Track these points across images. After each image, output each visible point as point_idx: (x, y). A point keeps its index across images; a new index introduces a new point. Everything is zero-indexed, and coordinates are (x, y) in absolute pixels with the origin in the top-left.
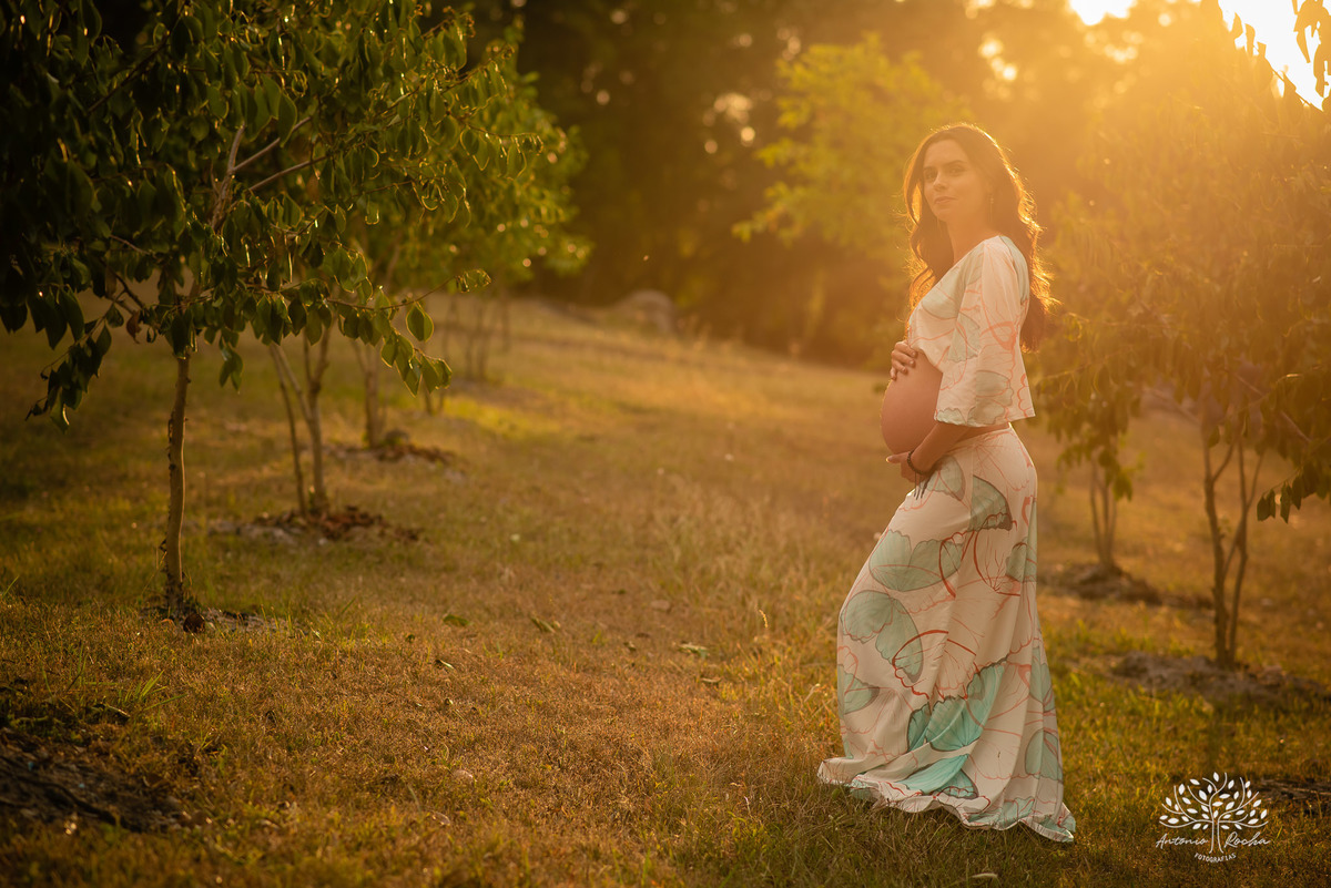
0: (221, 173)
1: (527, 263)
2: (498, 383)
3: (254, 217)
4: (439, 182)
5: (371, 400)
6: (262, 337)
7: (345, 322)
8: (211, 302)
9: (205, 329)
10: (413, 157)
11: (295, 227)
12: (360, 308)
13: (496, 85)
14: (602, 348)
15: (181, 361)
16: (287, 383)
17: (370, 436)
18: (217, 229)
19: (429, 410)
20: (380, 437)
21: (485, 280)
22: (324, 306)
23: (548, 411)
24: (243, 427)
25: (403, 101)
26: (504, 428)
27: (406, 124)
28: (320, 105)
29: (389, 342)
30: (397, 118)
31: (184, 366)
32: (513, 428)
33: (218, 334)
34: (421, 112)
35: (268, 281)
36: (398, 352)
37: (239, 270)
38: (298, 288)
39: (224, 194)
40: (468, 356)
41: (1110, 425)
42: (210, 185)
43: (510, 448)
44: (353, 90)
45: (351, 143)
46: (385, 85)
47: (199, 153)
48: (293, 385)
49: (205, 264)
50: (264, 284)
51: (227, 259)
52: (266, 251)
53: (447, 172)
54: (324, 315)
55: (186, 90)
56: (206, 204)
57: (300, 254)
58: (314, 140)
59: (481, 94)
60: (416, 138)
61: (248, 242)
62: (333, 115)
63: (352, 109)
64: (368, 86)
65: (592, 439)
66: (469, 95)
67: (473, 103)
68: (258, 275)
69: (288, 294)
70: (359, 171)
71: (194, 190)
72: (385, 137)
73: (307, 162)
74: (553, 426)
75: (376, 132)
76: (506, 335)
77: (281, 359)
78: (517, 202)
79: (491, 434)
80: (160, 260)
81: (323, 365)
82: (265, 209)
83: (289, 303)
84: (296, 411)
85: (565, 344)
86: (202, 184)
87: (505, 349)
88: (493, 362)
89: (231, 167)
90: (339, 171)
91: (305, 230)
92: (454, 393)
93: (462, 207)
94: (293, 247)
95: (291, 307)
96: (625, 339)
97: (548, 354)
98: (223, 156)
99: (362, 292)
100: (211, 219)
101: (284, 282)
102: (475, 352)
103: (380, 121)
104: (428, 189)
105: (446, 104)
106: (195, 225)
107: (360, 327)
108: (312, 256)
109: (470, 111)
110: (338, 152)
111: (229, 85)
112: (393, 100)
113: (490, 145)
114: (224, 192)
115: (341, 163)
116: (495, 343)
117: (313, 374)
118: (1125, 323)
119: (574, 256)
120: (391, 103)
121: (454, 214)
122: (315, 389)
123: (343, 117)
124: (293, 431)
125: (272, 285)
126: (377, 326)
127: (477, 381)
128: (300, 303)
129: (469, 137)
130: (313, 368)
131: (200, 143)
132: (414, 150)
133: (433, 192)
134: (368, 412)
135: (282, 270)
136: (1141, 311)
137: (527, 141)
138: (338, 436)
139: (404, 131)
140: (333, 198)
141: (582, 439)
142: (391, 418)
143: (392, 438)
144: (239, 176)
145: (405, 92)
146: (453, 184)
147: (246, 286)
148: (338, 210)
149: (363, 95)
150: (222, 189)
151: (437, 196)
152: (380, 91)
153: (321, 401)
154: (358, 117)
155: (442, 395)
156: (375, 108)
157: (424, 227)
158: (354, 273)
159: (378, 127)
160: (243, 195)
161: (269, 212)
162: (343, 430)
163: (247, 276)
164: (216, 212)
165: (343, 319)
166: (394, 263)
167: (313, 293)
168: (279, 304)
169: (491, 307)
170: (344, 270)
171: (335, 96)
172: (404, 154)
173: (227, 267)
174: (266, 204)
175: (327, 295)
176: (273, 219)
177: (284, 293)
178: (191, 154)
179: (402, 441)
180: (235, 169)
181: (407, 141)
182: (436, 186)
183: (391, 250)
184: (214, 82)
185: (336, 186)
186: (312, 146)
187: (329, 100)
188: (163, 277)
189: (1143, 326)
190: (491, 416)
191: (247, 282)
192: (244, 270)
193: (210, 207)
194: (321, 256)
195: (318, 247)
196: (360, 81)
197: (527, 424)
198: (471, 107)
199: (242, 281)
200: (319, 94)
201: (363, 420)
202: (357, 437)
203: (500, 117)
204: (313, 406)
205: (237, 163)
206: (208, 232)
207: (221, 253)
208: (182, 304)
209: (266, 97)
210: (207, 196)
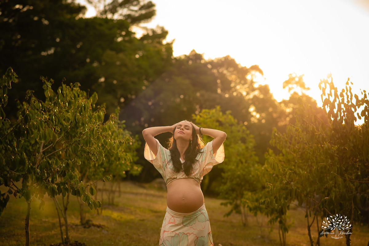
0: (38, 152)
1: (124, 172)
2: (117, 206)
3: (47, 164)
4: (97, 153)
5: (81, 212)
6: (50, 196)
7: (72, 191)
8: (36, 187)
9: (35, 194)
10: (90, 147)
11: (59, 166)
12: (76, 187)
13: (112, 127)
14: (147, 195)
15: (28, 203)
16: (58, 208)
17: (81, 222)
18: (37, 168)
19: (98, 214)
20: (84, 222)
21: (109, 179)
22: (66, 187)
23: (131, 213)
24: (47, 220)
25: (87, 132)
26: (119, 218)
27: (87, 138)
28: (65, 134)
29: (84, 196)
30: (85, 137)
31: (29, 204)
32: (121, 218)
33: (39, 195)
34: (91, 135)
35: (51, 181)
36: (87, 199)
37: (43, 178)
38: (59, 182)
39: (39, 158)
40: (109, 198)
41: (282, 212)
42: (35, 155)
43: (120, 223)
44: (73, 130)
45: (73, 144)
46: (82, 128)
47: (33, 147)
48: (60, 208)
49: (34, 177)
50: (50, 182)
51: (40, 175)
52: (51, 173)
53: (99, 150)
54: (67, 190)
55: (28, 133)
56: (35, 161)
57: (60, 174)
58: (63, 143)
59: (108, 129)
60: (90, 142)
61: (46, 170)
62: (68, 136)
63: (73, 135)
64: (77, 128)
65: (143, 220)
66: (104, 130)
67: (105, 132)
68: (49, 179)
69: (57, 184)
70: (75, 151)
71: (31, 157)
72: (82, 142)
73: (62, 149)
74: (132, 217)
75: (80, 140)
76: (120, 192)
77: (56, 201)
78: (119, 157)
79: (115, 220)
80: (22, 176)
81: (68, 202)
82: (50, 162)
83: (57, 186)
84: (61, 215)
85: (137, 194)
86: (34, 155)
87: (120, 196)
88: (116, 200)
89: (41, 150)
90: (70, 151)
91: (61, 167)
92: (105, 209)
93: (103, 160)
94: (58, 172)
95: (58, 188)
96: (152, 192)
97: (131, 196)
98: (39, 148)
99: (77, 183)
100: (36, 165)
101: (56, 181)
102: (111, 197)
103: (81, 137)
104: (93, 155)
105: (98, 132)
106: (31, 167)
107: (77, 193)
108: (63, 174)
109: (105, 134)
110: (69, 146)
111: (39, 130)
112: (84, 132)
113: (110, 143)
114: (39, 157)
115: (70, 149)
116: (117, 194)
117: (65, 205)
118: (282, 185)
119: (137, 170)
120: (84, 133)
121: (101, 161)
122: (66, 209)
123: (71, 136)
124: (60, 221)
125: (53, 182)
126: (81, 192)
127: (112, 205)
128: (60, 187)
129: (104, 141)
130: (65, 203)
131: (33, 144)
132: (90, 145)
133: (95, 156)
134: (81, 214)
135: (55, 178)
136: (286, 181)
137: (120, 141)
138: (73, 222)
139: (87, 140)
140: (68, 158)
141: (140, 220)
142: (87, 216)
143: (88, 222)
144: (44, 153)
145: (87, 129)
146: (100, 153)
147: (45, 182)
148: (69, 161)
149: (76, 131)
150: (39, 156)
151: (96, 157)
152: (80, 130)
153: (67, 212)
154: (75, 136)
155: (102, 210)
156: (80, 134)
157: (95, 164)
158: (74, 178)
159: (80, 139)
160: (44, 158)
161: (51, 162)
162: (74, 220)
163: (46, 180)
164: (37, 163)
165: (72, 190)
166: (87, 174)
167: (64, 184)
168: (54, 187)
169: (115, 184)
170: (71, 177)
171: (69, 131)
172: (87, 146)
173: (40, 178)
174: (50, 160)
175: (67, 184)
176: (53, 164)
177: (55, 184)
178: (30, 147)
179: (90, 223)
180: (42, 151)
181: (88, 142)
182: (96, 154)
183: (86, 171)
184: (35, 130)
185: (69, 155)
186: (63, 144)
187: (67, 132)
188: (23, 181)
189: (287, 186)
190: (115, 215)
191: (46, 181)
192: (45, 178)
193: (36, 161)
194: (65, 174)
195: (65, 171)
196: (75, 127)
197: (126, 217)
198: (105, 133)
199: (44, 181)
200: (64, 131)
201: (80, 217)
202: (78, 222)
203: (114, 134)
204: (65, 214)
205: (43, 149)
206: (35, 168)
207: (38, 174)
208: (29, 188)
209: (49, 133)
210: (35, 158)
